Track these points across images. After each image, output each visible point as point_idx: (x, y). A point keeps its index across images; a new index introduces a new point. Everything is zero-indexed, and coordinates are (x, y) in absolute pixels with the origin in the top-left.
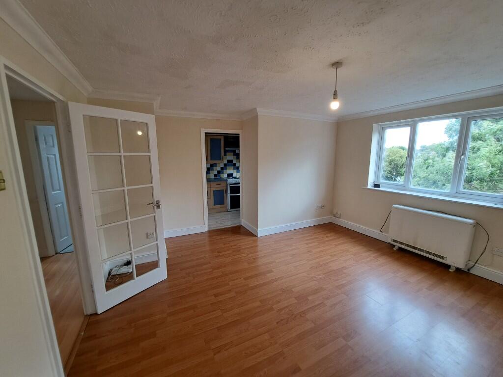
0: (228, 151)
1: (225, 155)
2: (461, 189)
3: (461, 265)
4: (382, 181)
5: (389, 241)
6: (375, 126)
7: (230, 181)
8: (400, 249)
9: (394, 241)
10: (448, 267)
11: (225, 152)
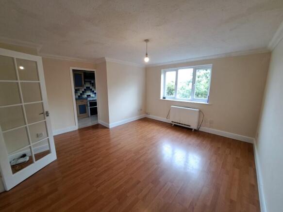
0: (87, 82)
1: (85, 84)
2: (194, 97)
3: (196, 128)
4: (166, 96)
5: (170, 122)
6: (162, 71)
7: (89, 99)
8: (175, 125)
9: (172, 122)
10: (191, 129)
11: (85, 82)
